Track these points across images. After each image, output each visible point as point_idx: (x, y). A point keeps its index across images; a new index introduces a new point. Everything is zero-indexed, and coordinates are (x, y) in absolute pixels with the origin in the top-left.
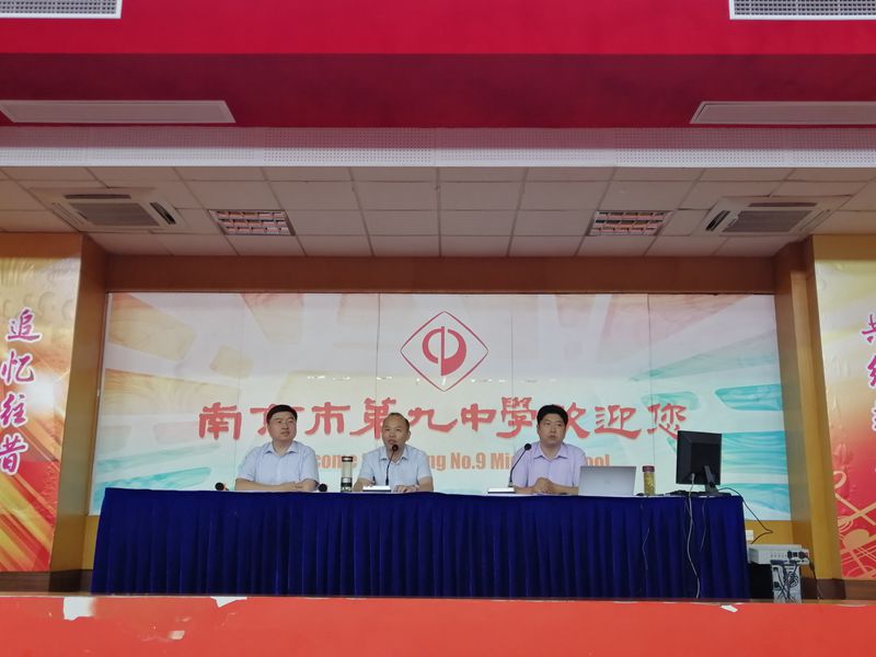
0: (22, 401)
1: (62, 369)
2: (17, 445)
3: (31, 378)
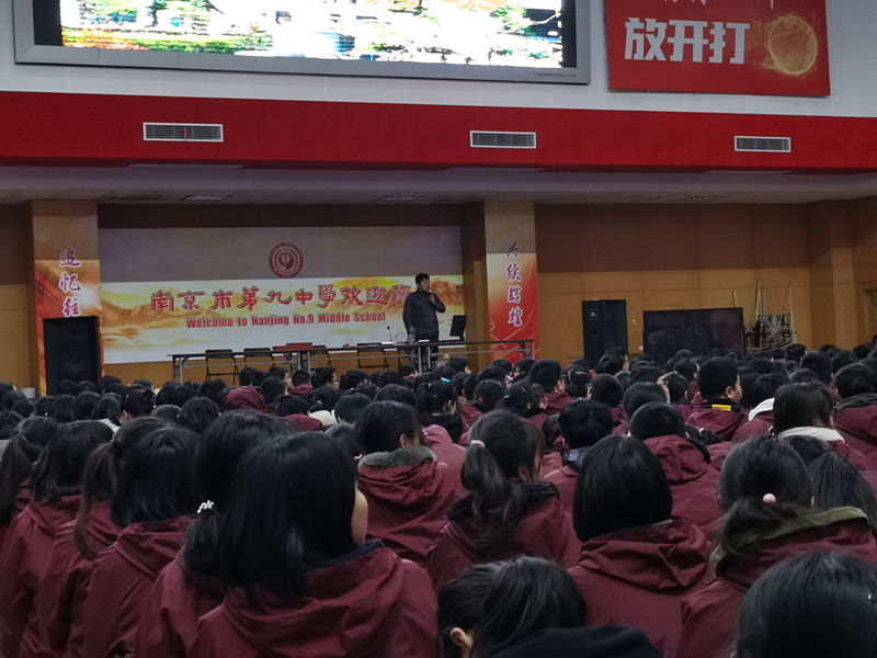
0: (76, 302)
3: (79, 289)
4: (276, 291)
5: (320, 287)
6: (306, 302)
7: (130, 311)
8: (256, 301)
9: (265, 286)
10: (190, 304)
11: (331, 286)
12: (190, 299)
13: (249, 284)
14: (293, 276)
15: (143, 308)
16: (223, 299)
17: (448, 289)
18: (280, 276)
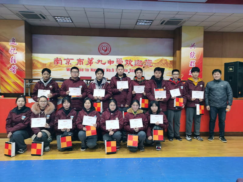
0: (15, 58)
1: (23, 51)
2: (15, 67)
3: (16, 53)
4: (100, 60)
5: (117, 59)
6: (111, 64)
7: (46, 64)
8: (92, 63)
9: (96, 58)
10: (68, 63)
11: (121, 59)
12: (68, 61)
13: (90, 57)
14: (107, 54)
15: (51, 63)
16: (80, 62)
17: (167, 62)
18: (102, 54)
